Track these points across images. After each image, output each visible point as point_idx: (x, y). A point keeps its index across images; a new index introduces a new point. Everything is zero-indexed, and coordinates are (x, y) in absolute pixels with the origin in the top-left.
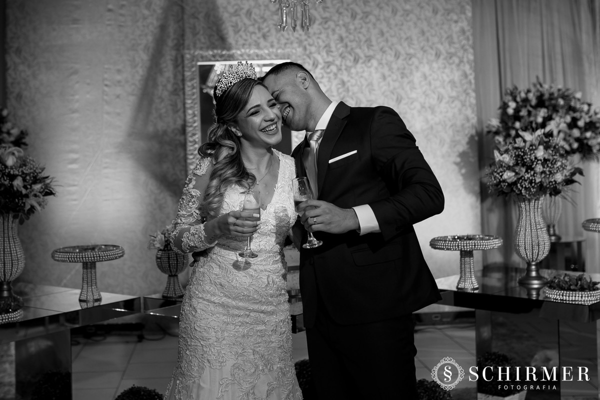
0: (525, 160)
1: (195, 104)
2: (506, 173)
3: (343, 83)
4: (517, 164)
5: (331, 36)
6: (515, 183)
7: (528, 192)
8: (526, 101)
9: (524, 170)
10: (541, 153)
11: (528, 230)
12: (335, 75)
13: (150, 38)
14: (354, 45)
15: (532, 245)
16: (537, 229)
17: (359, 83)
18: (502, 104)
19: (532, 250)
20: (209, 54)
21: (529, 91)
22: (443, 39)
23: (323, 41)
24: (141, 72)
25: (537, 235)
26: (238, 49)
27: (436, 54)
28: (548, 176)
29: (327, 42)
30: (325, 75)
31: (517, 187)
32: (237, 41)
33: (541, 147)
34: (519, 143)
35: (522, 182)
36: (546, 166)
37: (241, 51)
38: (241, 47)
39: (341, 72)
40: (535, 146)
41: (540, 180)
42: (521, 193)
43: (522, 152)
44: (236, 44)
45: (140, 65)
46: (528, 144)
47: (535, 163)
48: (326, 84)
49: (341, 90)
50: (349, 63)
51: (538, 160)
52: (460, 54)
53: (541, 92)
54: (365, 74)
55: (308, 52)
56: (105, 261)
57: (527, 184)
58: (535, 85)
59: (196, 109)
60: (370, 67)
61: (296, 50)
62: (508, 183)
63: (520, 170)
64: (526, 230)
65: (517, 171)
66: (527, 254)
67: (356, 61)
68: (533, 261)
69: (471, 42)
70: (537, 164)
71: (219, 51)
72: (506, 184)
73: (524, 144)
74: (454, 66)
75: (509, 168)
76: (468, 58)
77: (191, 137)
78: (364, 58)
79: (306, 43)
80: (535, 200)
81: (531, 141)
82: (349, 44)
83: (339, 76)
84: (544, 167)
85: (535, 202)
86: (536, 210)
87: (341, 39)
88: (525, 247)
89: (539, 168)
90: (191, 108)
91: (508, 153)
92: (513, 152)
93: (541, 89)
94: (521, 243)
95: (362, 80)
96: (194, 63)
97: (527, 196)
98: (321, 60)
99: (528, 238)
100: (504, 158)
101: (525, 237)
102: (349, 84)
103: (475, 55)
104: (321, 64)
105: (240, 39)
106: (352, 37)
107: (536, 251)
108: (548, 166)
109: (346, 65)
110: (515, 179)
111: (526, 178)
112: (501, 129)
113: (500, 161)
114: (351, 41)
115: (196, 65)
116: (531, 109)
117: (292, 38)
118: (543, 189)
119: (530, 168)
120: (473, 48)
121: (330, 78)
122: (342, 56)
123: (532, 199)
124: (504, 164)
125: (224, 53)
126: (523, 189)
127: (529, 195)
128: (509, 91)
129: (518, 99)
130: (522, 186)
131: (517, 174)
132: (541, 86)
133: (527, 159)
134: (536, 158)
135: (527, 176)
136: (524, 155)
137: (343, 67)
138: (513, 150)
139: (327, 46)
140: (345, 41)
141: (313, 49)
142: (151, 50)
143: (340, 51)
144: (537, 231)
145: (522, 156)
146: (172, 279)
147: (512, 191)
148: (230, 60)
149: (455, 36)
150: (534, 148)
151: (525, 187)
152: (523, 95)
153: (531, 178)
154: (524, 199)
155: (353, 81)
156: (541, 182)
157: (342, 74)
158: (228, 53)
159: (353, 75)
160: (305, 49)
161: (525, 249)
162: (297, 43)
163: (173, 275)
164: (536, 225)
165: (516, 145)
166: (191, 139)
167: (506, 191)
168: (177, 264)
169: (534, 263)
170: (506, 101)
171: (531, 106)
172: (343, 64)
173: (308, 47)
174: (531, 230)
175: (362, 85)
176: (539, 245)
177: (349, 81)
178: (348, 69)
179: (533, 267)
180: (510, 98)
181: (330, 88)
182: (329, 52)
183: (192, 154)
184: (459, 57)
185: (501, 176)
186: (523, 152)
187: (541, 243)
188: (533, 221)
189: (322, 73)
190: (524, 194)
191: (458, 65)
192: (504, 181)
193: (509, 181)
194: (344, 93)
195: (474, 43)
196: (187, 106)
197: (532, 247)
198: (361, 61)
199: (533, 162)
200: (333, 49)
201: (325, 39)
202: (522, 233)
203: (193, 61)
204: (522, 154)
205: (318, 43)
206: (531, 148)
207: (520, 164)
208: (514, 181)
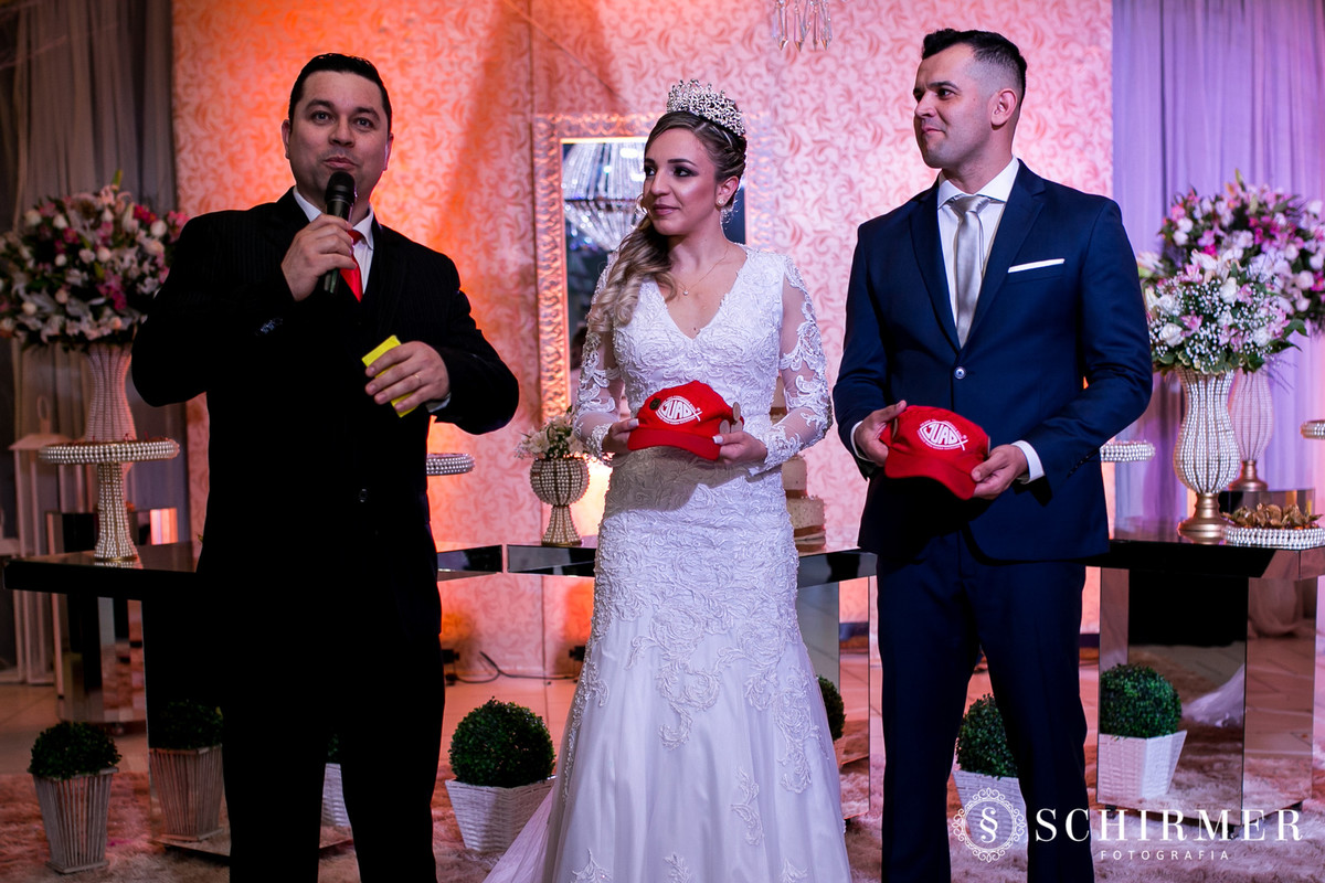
0: (1202, 305)
1: (556, 223)
2: (1165, 328)
3: (850, 184)
4: (1187, 312)
5: (827, 88)
6: (1181, 347)
7: (1204, 363)
8: (1212, 217)
9: (1199, 322)
10: (1230, 291)
11: (1202, 434)
12: (835, 167)
13: (465, 89)
14: (874, 106)
15: (1208, 460)
16: (1217, 432)
17: (881, 185)
18: (1166, 223)
19: (1208, 468)
20: (584, 122)
21: (1218, 199)
22: (1053, 97)
23: (812, 99)
24: (446, 157)
25: (1218, 443)
26: (642, 112)
27: (1038, 127)
28: (1242, 334)
29: (819, 101)
30: (815, 167)
31: (1185, 353)
32: (639, 96)
33: (1232, 281)
34: (1193, 274)
35: (1194, 345)
36: (1239, 315)
37: (648, 117)
38: (647, 108)
39: (846, 162)
40: (1222, 280)
41: (1227, 340)
42: (1192, 364)
43: (1196, 290)
44: (639, 103)
45: (445, 144)
46: (1208, 277)
47: (1219, 309)
48: (816, 186)
49: (845, 199)
50: (863, 144)
51: (1225, 305)
52: (1086, 127)
53: (1242, 200)
54: (895, 167)
55: (781, 120)
56: (444, 474)
57: (1203, 348)
58: (1232, 188)
59: (558, 233)
60: (904, 152)
61: (758, 116)
62: (1169, 348)
63: (1193, 322)
64: (1197, 433)
65: (1186, 324)
66: (1197, 478)
67: (877, 139)
68: (1207, 491)
69: (1108, 104)
70: (1223, 309)
71: (605, 117)
72: (1166, 348)
73: (1201, 276)
74: (1072, 153)
75: (1171, 319)
76: (1100, 136)
77: (548, 288)
78: (893, 135)
79: (776, 101)
80: (1217, 378)
81: (1215, 271)
82: (863, 104)
83: (843, 169)
84: (1234, 316)
85: (1216, 384)
86: (1217, 397)
87: (849, 94)
88: (1195, 465)
89: (1226, 319)
90: (548, 230)
91: (1171, 293)
92: (1180, 292)
93: (1242, 195)
94: (1189, 458)
95: (889, 179)
96: (554, 140)
97: (1202, 369)
98: (806, 138)
99: (1202, 447)
100: (1163, 302)
101: (1196, 446)
102: (862, 186)
103: (1115, 129)
104: (806, 145)
105: (645, 91)
106: (869, 91)
107: (1214, 472)
108: (1242, 315)
109: (856, 148)
110: (1183, 339)
111: (1202, 338)
112: (1161, 274)
113: (1156, 307)
114: (867, 99)
115: (558, 144)
116: (1221, 233)
117: (751, 92)
118: (1231, 358)
119: (1209, 319)
120: (1114, 117)
121: (823, 174)
122: (848, 129)
123: (1211, 376)
124: (1162, 313)
125: (614, 119)
126: (1196, 357)
127: (1206, 368)
128: (1180, 199)
129: (1198, 214)
130: (1194, 352)
131: (1186, 329)
132: (1243, 188)
133: (1205, 301)
134: (1221, 300)
135: (1204, 333)
136: (1200, 296)
137: (851, 152)
138: (1181, 288)
139: (820, 108)
140: (855, 99)
141: (791, 114)
142: (466, 114)
143: (846, 119)
144: (1218, 436)
145: (1196, 298)
146: (560, 511)
147: (1177, 360)
148: (626, 136)
149: (1076, 90)
150: (1219, 282)
151: (1200, 355)
152: (1207, 206)
153: (1210, 337)
154: (1196, 375)
155: (870, 181)
156: (1228, 344)
157: (848, 166)
158: (621, 119)
159: (871, 169)
160: (776, 113)
161: (1195, 468)
162: (760, 100)
163: (561, 506)
164: (1216, 425)
165: (1187, 278)
166: (548, 294)
167: (1165, 362)
168: (570, 484)
169: (1209, 494)
170: (1174, 217)
171: (1222, 228)
172: (851, 145)
173: (781, 110)
174: (1207, 433)
175: (888, 190)
176: (1219, 461)
177: (862, 181)
178: (860, 155)
179: (1208, 502)
180: (1182, 211)
181: (824, 193)
182: (823, 121)
183: (550, 323)
184: (1084, 135)
185: (1157, 335)
186: (1199, 290)
187: (1225, 457)
188: (1211, 416)
189: (808, 164)
190: (1196, 366)
191: (1081, 151)
192: (1162, 343)
193: (1172, 343)
194: (851, 205)
195: (1114, 106)
196: (540, 226)
197: (1208, 464)
198: (886, 140)
199: (1215, 310)
200: (832, 114)
201: (814, 93)
202: (1191, 439)
203: (552, 135)
204: (1197, 294)
205: (801, 102)
206: (1214, 282)
207: (1193, 312)
208: (1180, 342)
